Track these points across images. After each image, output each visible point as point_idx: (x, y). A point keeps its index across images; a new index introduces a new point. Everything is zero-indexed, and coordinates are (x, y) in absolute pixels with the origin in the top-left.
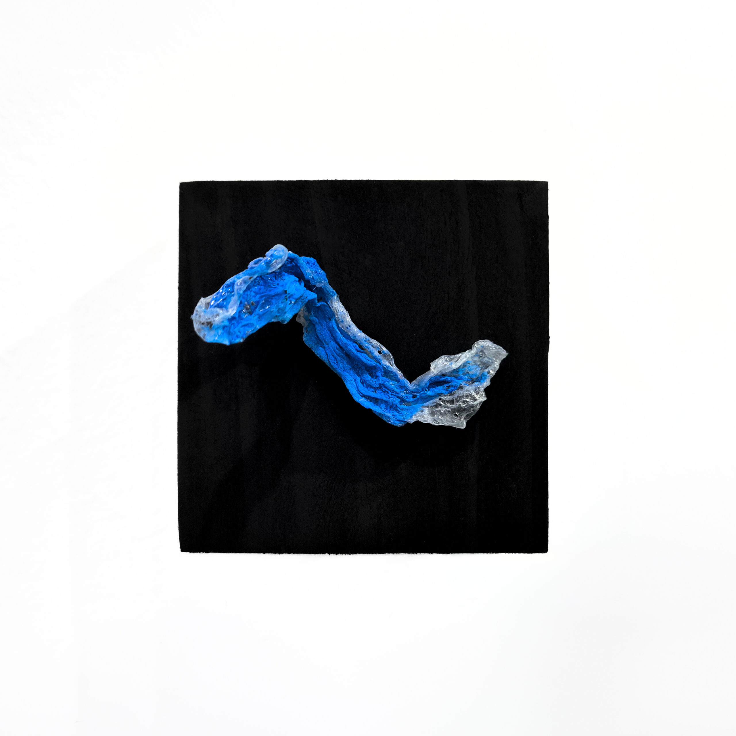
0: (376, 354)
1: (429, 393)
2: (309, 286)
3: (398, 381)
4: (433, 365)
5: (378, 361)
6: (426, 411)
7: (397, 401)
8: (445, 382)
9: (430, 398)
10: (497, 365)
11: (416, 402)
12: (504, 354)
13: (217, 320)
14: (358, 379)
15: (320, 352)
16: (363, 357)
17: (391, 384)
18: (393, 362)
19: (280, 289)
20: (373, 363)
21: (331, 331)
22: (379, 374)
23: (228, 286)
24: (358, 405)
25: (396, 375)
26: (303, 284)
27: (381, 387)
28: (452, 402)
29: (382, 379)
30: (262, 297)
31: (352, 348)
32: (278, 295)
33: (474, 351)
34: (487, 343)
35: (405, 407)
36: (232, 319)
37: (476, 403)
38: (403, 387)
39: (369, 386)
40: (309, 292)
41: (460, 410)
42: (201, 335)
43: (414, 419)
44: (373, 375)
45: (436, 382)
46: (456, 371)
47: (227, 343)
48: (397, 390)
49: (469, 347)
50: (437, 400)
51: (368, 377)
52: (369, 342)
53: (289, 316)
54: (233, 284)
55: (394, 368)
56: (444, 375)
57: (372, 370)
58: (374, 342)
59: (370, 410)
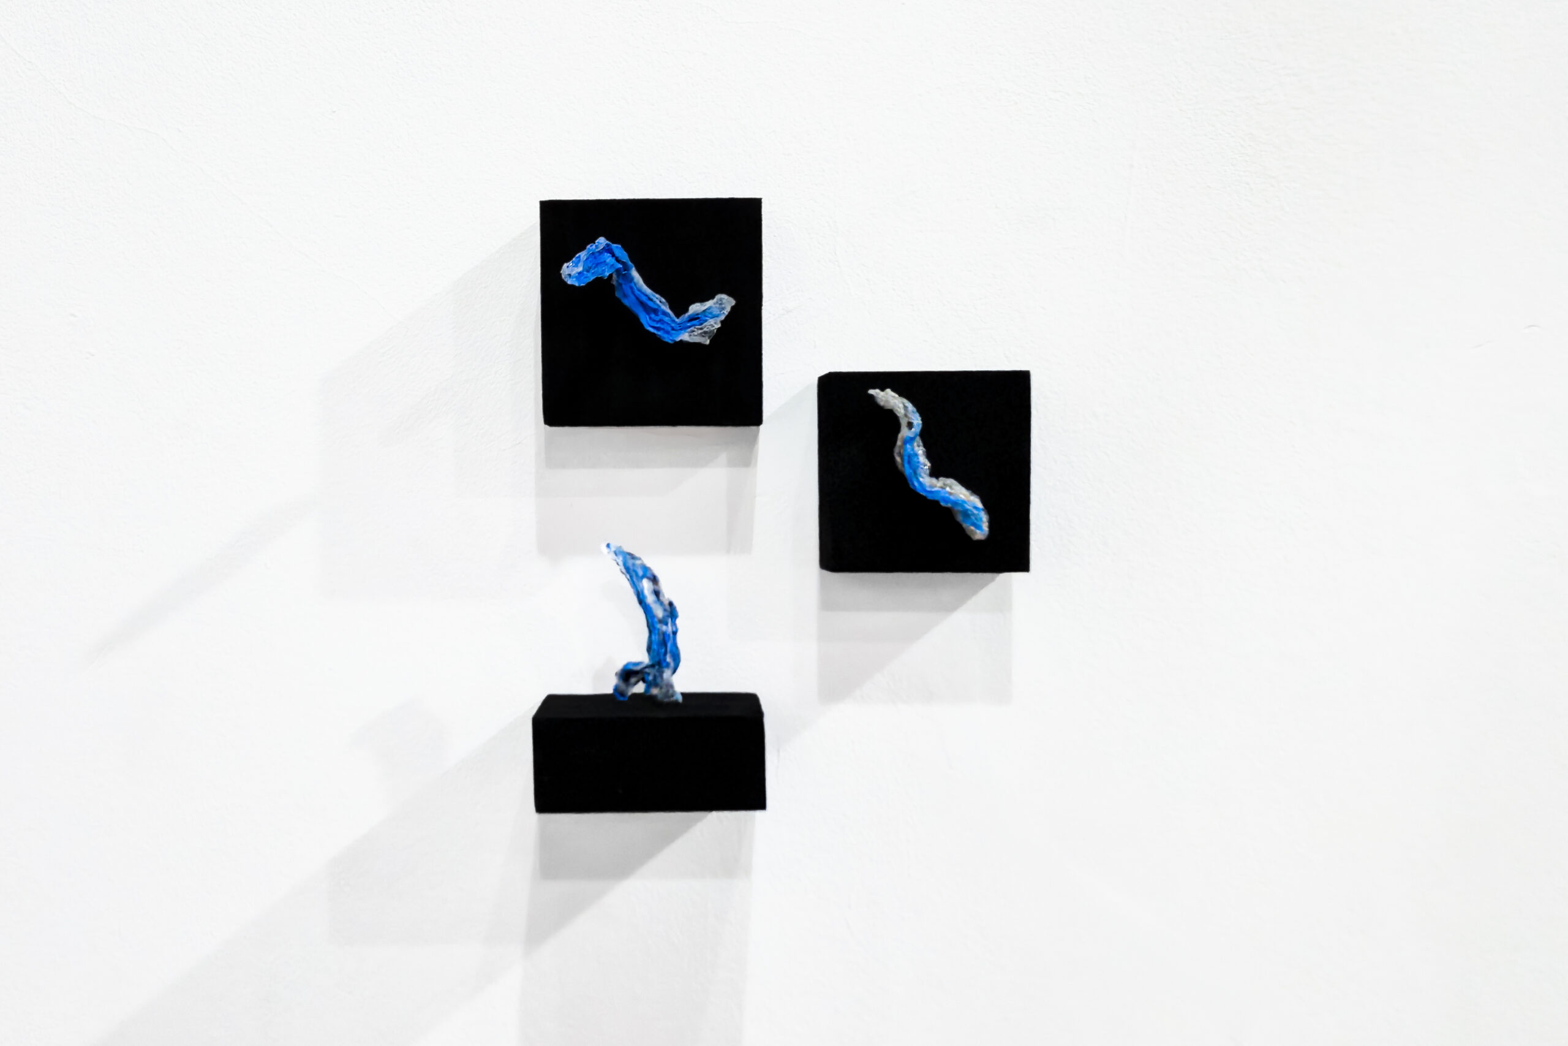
0: (658, 302)
1: (689, 324)
2: (618, 260)
3: (670, 317)
4: (690, 308)
5: (660, 307)
6: (687, 334)
7: (670, 329)
8: (698, 318)
9: (690, 327)
10: (728, 309)
11: (681, 329)
12: (733, 302)
13: (573, 273)
14: (648, 317)
15: (626, 302)
16: (650, 304)
17: (666, 319)
18: (668, 307)
19: (602, 260)
20: (656, 307)
21: (631, 288)
22: (659, 313)
23: (577, 258)
24: (648, 331)
25: (669, 314)
26: (614, 258)
27: (661, 321)
28: (701, 329)
29: (661, 316)
30: (593, 264)
31: (644, 299)
32: (601, 263)
33: (715, 300)
34: (724, 296)
35: (674, 332)
36: (580, 273)
37: (714, 328)
38: (674, 321)
39: (654, 321)
40: (617, 263)
41: (705, 333)
42: (566, 280)
43: (678, 339)
44: (657, 315)
45: (692, 319)
46: (704, 311)
47: (577, 285)
48: (669, 322)
49: (713, 297)
50: (692, 328)
51: (653, 316)
52: (655, 296)
53: (607, 274)
54: (579, 257)
55: (669, 311)
56: (698, 314)
57: (656, 311)
58: (657, 296)
59: (654, 333)
